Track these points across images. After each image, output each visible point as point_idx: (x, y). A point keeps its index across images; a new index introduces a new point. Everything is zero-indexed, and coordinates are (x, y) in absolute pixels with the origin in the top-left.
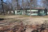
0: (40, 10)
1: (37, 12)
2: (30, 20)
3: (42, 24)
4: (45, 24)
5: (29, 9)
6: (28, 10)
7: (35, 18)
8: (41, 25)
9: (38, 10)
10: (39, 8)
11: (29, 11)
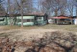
0: (37, 17)
1: (32, 20)
2: (22, 33)
3: (41, 39)
4: (45, 38)
5: (19, 15)
6: (17, 17)
7: (29, 29)
8: (39, 40)
9: (34, 17)
10: (35, 13)
11: (20, 18)
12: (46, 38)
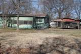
1: (30, 23)
3: (41, 46)
5: (15, 16)
7: (27, 33)
9: (32, 18)
12: (47, 44)
